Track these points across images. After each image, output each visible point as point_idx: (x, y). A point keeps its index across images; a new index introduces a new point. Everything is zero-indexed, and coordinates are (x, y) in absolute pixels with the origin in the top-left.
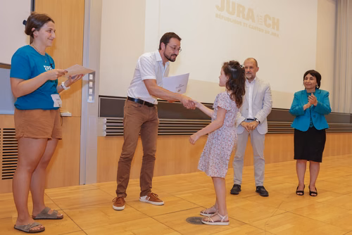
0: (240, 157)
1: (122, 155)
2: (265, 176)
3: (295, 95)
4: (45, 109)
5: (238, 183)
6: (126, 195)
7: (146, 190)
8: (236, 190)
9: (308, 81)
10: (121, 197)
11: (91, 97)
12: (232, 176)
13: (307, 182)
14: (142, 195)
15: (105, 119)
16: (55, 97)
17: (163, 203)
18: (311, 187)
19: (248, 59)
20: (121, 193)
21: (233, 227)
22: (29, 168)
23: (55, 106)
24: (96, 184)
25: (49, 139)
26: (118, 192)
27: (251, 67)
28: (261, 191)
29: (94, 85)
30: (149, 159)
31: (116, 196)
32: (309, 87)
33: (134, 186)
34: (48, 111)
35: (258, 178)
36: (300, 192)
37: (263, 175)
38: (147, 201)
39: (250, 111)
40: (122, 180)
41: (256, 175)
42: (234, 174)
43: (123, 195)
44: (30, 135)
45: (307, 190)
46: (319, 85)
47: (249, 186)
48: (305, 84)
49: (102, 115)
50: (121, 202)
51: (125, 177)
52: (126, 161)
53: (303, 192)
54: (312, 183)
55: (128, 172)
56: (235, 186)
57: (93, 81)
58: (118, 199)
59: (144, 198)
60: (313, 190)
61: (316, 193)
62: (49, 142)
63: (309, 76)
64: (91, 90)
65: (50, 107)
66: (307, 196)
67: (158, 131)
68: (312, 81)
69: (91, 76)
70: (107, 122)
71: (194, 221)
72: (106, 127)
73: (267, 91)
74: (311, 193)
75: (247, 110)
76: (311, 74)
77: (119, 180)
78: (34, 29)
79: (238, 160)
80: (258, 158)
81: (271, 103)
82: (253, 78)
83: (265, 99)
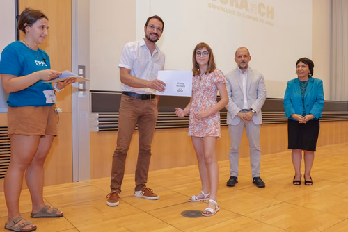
0: (236, 148)
1: (116, 149)
2: (261, 167)
3: (288, 84)
4: (37, 106)
5: (234, 175)
6: (120, 190)
7: (141, 185)
8: (233, 182)
9: (300, 68)
10: (115, 193)
11: (81, 92)
12: (228, 168)
13: (303, 173)
14: (136, 189)
15: (97, 114)
16: (47, 93)
17: (157, 197)
18: (306, 176)
19: (241, 48)
20: (115, 189)
21: (228, 219)
22: (21, 166)
23: (47, 102)
24: (90, 181)
25: (42, 136)
26: (112, 188)
27: (245, 56)
28: (258, 182)
30: (144, 154)
32: (302, 75)
33: (129, 181)
34: (40, 108)
35: (254, 169)
36: (297, 182)
37: (259, 166)
39: (245, 101)
40: (116, 175)
41: (252, 166)
42: (231, 166)
43: (118, 191)
44: (21, 133)
45: (303, 180)
46: (312, 73)
47: (245, 177)
49: (94, 110)
52: (120, 156)
53: (300, 182)
54: (307, 172)
55: (123, 167)
56: (231, 178)
57: (83, 75)
58: (112, 194)
59: (138, 193)
60: (308, 180)
61: (311, 182)
62: (42, 139)
63: (301, 64)
64: (81, 85)
65: (42, 103)
66: (303, 185)
67: (156, 124)
68: (304, 69)
69: (81, 70)
70: (100, 117)
71: (189, 214)
72: (98, 123)
73: (261, 81)
74: (306, 182)
75: (242, 100)
76: (303, 62)
77: (112, 175)
78: (26, 24)
79: (234, 152)
80: (254, 149)
81: (265, 92)
82: (246, 67)
83: (259, 89)
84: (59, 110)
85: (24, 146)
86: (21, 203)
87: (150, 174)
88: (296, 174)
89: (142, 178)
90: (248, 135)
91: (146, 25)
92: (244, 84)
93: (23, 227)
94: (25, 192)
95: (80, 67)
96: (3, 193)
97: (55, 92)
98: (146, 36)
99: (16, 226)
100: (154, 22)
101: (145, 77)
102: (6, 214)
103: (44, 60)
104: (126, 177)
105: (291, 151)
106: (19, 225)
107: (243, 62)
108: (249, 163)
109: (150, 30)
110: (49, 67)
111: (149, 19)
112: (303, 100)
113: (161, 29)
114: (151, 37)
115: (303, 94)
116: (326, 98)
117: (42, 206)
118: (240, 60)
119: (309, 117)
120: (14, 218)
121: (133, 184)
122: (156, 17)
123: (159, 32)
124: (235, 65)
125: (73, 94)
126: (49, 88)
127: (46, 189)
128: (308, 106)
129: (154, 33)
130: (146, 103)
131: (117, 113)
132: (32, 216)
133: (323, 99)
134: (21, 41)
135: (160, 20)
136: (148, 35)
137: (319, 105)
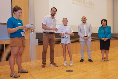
1: (43, 51)
2: (91, 55)
4: (19, 37)
5: (82, 58)
6: (46, 64)
7: (52, 62)
8: (82, 60)
9: (104, 23)
10: (44, 65)
11: (32, 33)
12: (80, 56)
13: (105, 57)
14: (51, 63)
15: (37, 40)
16: (22, 33)
17: (58, 66)
18: (106, 58)
20: (44, 63)
21: (81, 73)
23: (22, 36)
24: (36, 61)
25: (21, 47)
26: (43, 63)
27: (84, 19)
28: (90, 60)
30: (52, 52)
31: (42, 64)
33: (48, 61)
34: (20, 38)
35: (89, 56)
36: (103, 60)
37: (90, 55)
38: (53, 65)
41: (88, 55)
42: (81, 55)
43: (45, 64)
44: (14, 46)
45: (105, 59)
47: (86, 59)
49: (36, 38)
51: (45, 58)
52: (44, 53)
53: (104, 60)
55: (46, 56)
56: (81, 59)
58: (43, 65)
59: (52, 65)
61: (108, 60)
63: (103, 21)
64: (32, 30)
65: (20, 36)
66: (105, 61)
71: (68, 71)
72: (38, 42)
74: (106, 60)
76: (104, 20)
77: (43, 59)
78: (14, 11)
79: (82, 51)
80: (89, 49)
81: (92, 30)
82: (85, 22)
83: (90, 29)
84: (26, 38)
85: (15, 50)
86: (15, 68)
88: (103, 58)
89: (52, 60)
90: (86, 45)
91: (51, 10)
92: (85, 28)
93: (16, 76)
94: (16, 65)
95: (32, 24)
96: (9, 65)
97: (24, 33)
99: (14, 75)
101: (51, 27)
102: (11, 72)
103: (21, 23)
104: (47, 59)
105: (101, 50)
106: (15, 75)
107: (84, 20)
108: (87, 54)
109: (52, 12)
110: (22, 25)
111: (52, 8)
112: (105, 33)
113: (56, 12)
115: (104, 31)
116: (112, 32)
117: (21, 69)
118: (83, 20)
119: (107, 39)
120: (13, 73)
122: (54, 8)
124: (82, 22)
125: (30, 33)
126: (22, 31)
127: (22, 64)
128: (106, 35)
130: (52, 35)
131: (42, 39)
132: (18, 72)
134: (13, 17)
136: (52, 14)
137: (110, 35)
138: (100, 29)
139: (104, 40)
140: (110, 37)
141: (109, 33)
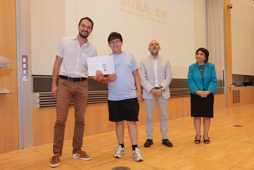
0: (150, 118)
3: (190, 68)
5: (150, 138)
8: (149, 143)
9: (199, 56)
11: (25, 77)
13: (202, 134)
15: (38, 94)
17: (90, 158)
18: (206, 137)
24: (34, 148)
27: (156, 44)
28: (166, 143)
29: (27, 66)
30: (80, 125)
35: (163, 133)
36: (197, 141)
37: (167, 130)
38: (78, 158)
39: (156, 81)
40: (56, 141)
42: (147, 131)
45: (202, 139)
46: (207, 60)
47: (157, 140)
48: (197, 58)
49: (35, 91)
50: (56, 160)
51: (60, 141)
52: (60, 127)
53: (199, 141)
54: (205, 134)
56: (148, 140)
57: (26, 63)
59: (75, 156)
60: (206, 139)
61: (209, 141)
63: (200, 52)
64: (25, 71)
66: (202, 144)
67: (87, 100)
68: (202, 56)
69: (24, 59)
70: (40, 96)
72: (39, 101)
73: (168, 66)
74: (205, 141)
75: (154, 80)
77: (54, 142)
79: (150, 120)
81: (171, 74)
83: (167, 72)
84: (7, 91)
87: (85, 139)
88: (197, 135)
89: (77, 143)
92: (156, 68)
95: (23, 57)
98: (79, 33)
100: (86, 22)
104: (65, 143)
107: (155, 48)
112: (203, 80)
113: (91, 28)
114: (83, 34)
115: (202, 75)
118: (152, 47)
119: (208, 92)
121: (71, 148)
122: (87, 18)
123: (89, 30)
129: (85, 31)
133: (216, 78)
135: (90, 20)
136: (81, 32)
137: (214, 83)
138: (192, 70)
139: (203, 96)
140: (214, 88)
141: (212, 79)
